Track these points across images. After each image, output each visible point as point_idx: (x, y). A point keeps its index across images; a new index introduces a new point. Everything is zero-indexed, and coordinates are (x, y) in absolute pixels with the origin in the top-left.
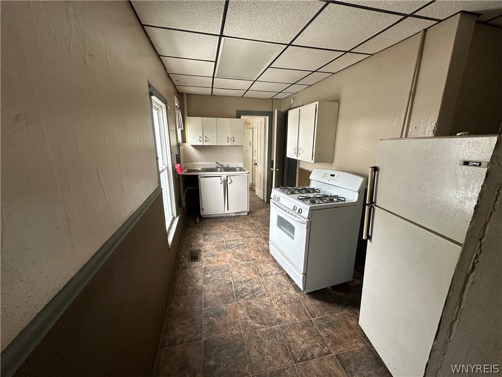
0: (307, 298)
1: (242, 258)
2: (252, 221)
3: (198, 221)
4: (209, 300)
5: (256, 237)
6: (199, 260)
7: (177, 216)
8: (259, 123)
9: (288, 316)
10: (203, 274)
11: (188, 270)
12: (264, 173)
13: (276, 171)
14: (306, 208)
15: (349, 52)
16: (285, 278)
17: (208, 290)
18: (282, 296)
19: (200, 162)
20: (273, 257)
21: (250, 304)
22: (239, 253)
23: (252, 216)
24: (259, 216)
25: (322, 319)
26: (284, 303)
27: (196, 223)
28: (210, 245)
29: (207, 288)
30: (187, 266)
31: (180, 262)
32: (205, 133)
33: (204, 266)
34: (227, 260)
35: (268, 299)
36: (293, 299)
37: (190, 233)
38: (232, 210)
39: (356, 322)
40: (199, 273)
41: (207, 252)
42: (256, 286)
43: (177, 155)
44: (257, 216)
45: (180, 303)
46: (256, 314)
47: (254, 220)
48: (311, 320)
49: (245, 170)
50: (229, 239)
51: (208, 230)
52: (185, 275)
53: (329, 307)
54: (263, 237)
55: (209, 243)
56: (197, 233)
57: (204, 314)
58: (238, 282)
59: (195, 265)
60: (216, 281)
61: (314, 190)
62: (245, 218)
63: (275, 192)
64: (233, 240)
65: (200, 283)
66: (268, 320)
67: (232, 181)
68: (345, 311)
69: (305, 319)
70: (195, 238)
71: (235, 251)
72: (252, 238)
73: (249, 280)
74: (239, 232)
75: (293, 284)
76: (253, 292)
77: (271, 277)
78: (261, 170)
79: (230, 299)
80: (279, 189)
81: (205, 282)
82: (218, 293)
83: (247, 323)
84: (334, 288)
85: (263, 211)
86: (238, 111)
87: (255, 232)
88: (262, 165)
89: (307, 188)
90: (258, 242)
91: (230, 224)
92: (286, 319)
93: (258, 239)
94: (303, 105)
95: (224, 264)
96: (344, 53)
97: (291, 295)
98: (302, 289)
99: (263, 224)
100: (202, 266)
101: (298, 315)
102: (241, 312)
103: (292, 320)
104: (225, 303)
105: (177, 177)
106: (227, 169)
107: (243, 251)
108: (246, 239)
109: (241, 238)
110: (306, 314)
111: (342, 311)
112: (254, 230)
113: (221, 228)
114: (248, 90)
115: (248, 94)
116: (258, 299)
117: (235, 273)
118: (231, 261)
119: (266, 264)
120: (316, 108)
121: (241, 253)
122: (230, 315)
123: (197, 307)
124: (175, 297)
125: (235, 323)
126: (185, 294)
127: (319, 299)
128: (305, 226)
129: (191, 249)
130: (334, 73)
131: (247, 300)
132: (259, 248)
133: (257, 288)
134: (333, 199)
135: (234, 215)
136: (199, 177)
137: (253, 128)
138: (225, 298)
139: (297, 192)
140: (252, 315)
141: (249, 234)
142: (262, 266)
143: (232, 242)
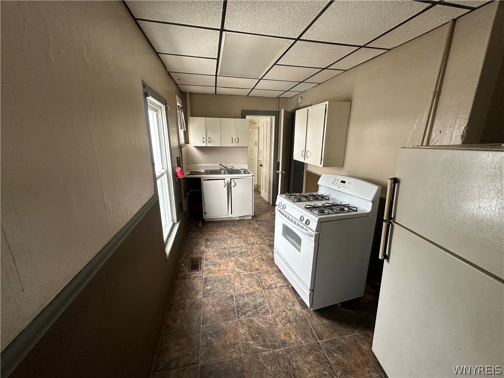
0: (314, 315)
1: (245, 268)
2: (256, 226)
3: (200, 225)
4: (209, 316)
5: (261, 244)
6: (199, 269)
7: (177, 222)
8: (265, 123)
9: (293, 337)
10: (203, 286)
11: (187, 281)
12: (270, 174)
13: (282, 173)
14: (314, 219)
15: (364, 46)
16: (291, 292)
17: (207, 304)
18: (287, 313)
19: (204, 163)
20: (277, 267)
21: (252, 321)
22: (242, 262)
23: (256, 221)
24: (264, 221)
25: (330, 341)
26: (289, 322)
27: (198, 227)
28: (212, 252)
29: (207, 302)
30: (186, 276)
31: (180, 271)
32: (208, 134)
33: (204, 276)
34: (229, 270)
35: (272, 316)
36: (299, 317)
37: (192, 238)
38: (236, 215)
39: (368, 346)
40: (199, 284)
41: (209, 261)
42: (259, 301)
43: (177, 158)
44: (262, 221)
45: (177, 319)
46: (258, 334)
47: (258, 225)
48: (319, 343)
49: (250, 172)
50: (232, 246)
51: (210, 235)
52: (184, 286)
53: (339, 328)
54: (267, 243)
55: (211, 250)
56: (199, 238)
57: (203, 332)
58: (240, 295)
59: (195, 275)
60: (217, 295)
61: (323, 197)
62: (249, 222)
63: (281, 199)
64: (236, 247)
65: (200, 296)
66: (271, 341)
67: (235, 184)
68: (356, 333)
69: (312, 341)
70: (197, 244)
71: (238, 260)
72: (256, 245)
73: (252, 294)
74: (242, 238)
75: (299, 298)
76: (255, 307)
77: (275, 290)
78: (267, 172)
79: (230, 315)
80: (284, 195)
81: (205, 295)
82: (218, 308)
83: (248, 344)
84: (345, 304)
85: (268, 215)
86: (243, 111)
87: (260, 238)
88: (268, 166)
89: (315, 194)
90: (262, 250)
91: (233, 228)
92: (292, 342)
93: (262, 246)
94: (311, 105)
95: (226, 274)
96: (358, 48)
97: (296, 312)
98: (309, 306)
99: (268, 229)
100: (202, 276)
101: (304, 336)
102: (242, 331)
103: (297, 343)
104: (225, 320)
105: (177, 181)
106: (231, 171)
107: (246, 260)
108: (250, 246)
109: (245, 244)
110: (313, 336)
111: (353, 332)
112: (258, 235)
113: (224, 233)
114: (253, 89)
115: (254, 93)
116: (260, 316)
117: (237, 284)
118: (233, 271)
119: (270, 274)
120: (326, 109)
121: (244, 261)
122: (230, 335)
123: (195, 324)
124: (172, 312)
125: (235, 344)
126: (184, 309)
127: (327, 318)
128: (313, 239)
129: (192, 256)
130: (346, 71)
131: (248, 317)
132: (264, 256)
133: (260, 303)
134: (344, 209)
135: (237, 219)
136: (202, 179)
137: (259, 128)
138: (226, 314)
139: (304, 199)
140: (254, 335)
141: (252, 240)
142: (266, 277)
143: (235, 250)
